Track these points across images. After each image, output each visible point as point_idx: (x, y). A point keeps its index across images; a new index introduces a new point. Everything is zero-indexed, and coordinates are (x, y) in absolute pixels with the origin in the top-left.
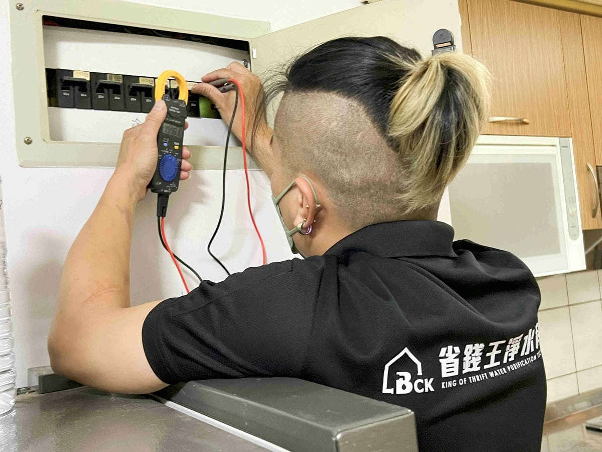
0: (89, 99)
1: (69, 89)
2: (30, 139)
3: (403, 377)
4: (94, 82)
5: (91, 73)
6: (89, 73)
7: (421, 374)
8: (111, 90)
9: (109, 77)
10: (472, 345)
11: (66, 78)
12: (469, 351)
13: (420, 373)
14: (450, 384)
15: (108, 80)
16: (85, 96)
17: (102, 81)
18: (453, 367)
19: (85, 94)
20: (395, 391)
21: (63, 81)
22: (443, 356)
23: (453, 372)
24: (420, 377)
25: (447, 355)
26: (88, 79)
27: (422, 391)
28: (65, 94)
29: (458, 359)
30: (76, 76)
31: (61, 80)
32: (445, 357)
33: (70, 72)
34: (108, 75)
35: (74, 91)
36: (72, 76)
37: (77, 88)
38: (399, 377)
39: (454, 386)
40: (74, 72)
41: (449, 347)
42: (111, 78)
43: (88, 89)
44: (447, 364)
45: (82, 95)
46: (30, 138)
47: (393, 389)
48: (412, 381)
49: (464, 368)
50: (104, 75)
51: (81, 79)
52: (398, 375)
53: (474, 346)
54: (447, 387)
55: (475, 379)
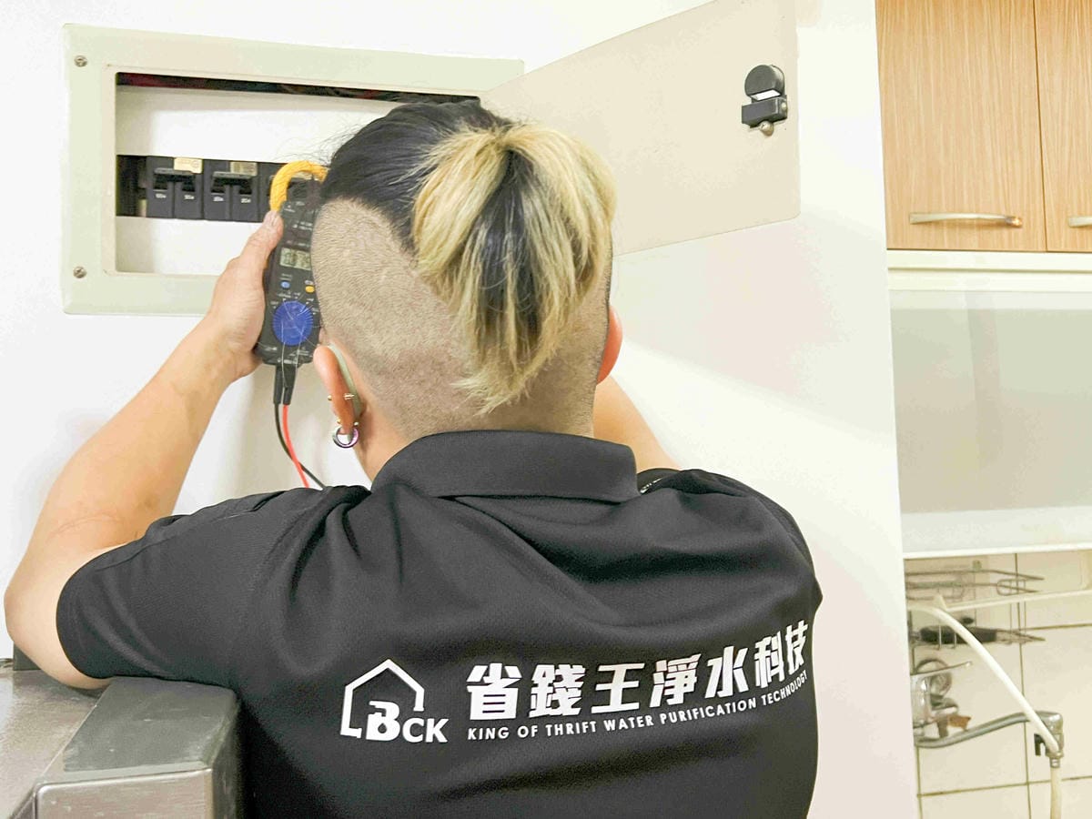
0: (198, 202)
1: (166, 188)
2: (83, 270)
3: (383, 712)
4: (207, 176)
5: (203, 160)
6: (200, 161)
7: (422, 709)
8: (236, 188)
9: (235, 166)
10: (553, 666)
11: (160, 170)
12: (544, 676)
13: (419, 707)
14: (490, 734)
15: (233, 172)
16: (192, 198)
18: (503, 703)
19: (192, 195)
20: (364, 734)
21: (157, 175)
22: (478, 680)
23: (503, 711)
24: (418, 715)
25: (486, 680)
26: (199, 170)
27: (420, 738)
28: (159, 196)
29: (515, 690)
30: (179, 166)
32: (482, 683)
33: (169, 161)
34: (232, 163)
35: (174, 190)
36: (172, 166)
37: (179, 185)
38: (374, 710)
39: (501, 737)
40: (176, 161)
41: (492, 665)
42: (237, 169)
43: (198, 188)
44: (485, 696)
45: (187, 197)
46: (82, 268)
47: (360, 730)
48: (401, 720)
49: (533, 707)
50: (224, 164)
51: (187, 172)
52: (373, 706)
53: (556, 668)
54: (481, 737)
55: (561, 729)
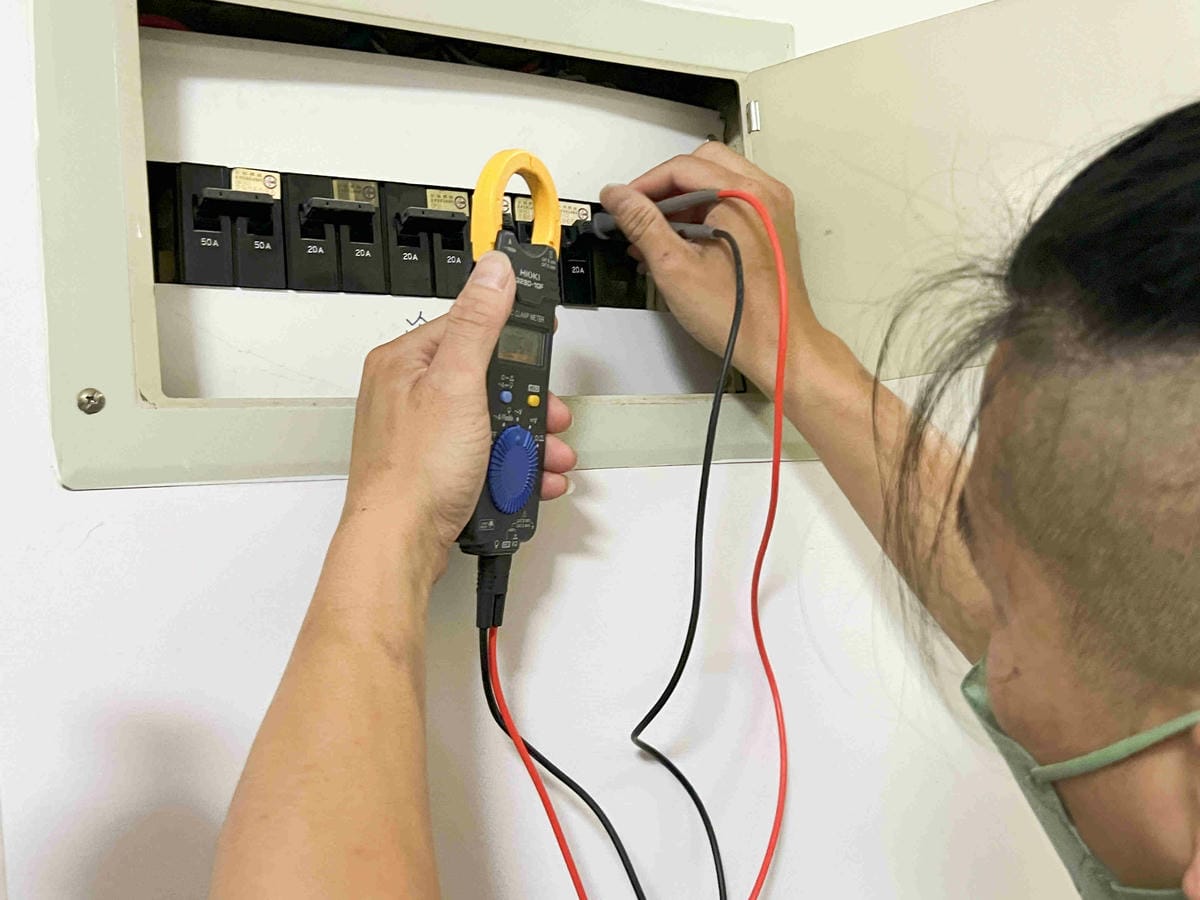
0: (279, 258)
1: (218, 228)
2: (97, 396)
4: (293, 206)
5: (283, 175)
6: (278, 176)
8: (345, 230)
9: (339, 186)
11: (211, 192)
15: (336, 199)
16: (268, 246)
17: (318, 201)
19: (267, 241)
21: (200, 201)
26: (277, 194)
28: (205, 242)
30: (241, 185)
31: (195, 198)
33: (223, 174)
34: (335, 182)
35: (234, 233)
36: (229, 185)
37: (242, 222)
40: (234, 174)
42: (344, 192)
43: (277, 226)
45: (259, 245)
46: (95, 391)
50: (323, 183)
51: (257, 195)
